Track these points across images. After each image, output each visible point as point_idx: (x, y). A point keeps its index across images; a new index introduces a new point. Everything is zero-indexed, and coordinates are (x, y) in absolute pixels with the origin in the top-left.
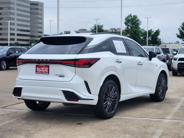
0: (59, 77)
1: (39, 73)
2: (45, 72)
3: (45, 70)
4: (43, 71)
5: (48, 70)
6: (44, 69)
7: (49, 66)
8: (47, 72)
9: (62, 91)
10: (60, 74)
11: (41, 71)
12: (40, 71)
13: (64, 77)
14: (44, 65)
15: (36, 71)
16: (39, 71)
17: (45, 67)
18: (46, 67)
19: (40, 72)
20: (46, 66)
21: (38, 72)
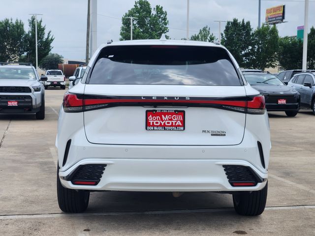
0: (212, 135)
1: (155, 128)
2: (172, 125)
3: (174, 122)
4: (168, 123)
5: (183, 122)
6: (171, 120)
7: (184, 112)
8: (179, 126)
9: (224, 166)
10: (215, 130)
11: (163, 123)
12: (157, 123)
13: (225, 135)
14: (172, 109)
15: (148, 124)
16: (155, 124)
17: (172, 114)
18: (176, 114)
19: (157, 126)
20: (175, 111)
21: (153, 126)
